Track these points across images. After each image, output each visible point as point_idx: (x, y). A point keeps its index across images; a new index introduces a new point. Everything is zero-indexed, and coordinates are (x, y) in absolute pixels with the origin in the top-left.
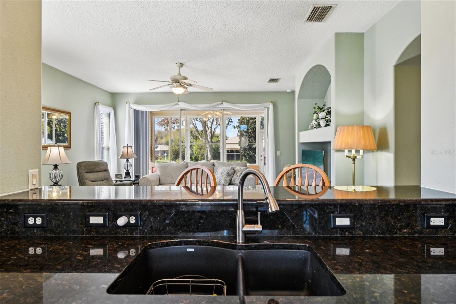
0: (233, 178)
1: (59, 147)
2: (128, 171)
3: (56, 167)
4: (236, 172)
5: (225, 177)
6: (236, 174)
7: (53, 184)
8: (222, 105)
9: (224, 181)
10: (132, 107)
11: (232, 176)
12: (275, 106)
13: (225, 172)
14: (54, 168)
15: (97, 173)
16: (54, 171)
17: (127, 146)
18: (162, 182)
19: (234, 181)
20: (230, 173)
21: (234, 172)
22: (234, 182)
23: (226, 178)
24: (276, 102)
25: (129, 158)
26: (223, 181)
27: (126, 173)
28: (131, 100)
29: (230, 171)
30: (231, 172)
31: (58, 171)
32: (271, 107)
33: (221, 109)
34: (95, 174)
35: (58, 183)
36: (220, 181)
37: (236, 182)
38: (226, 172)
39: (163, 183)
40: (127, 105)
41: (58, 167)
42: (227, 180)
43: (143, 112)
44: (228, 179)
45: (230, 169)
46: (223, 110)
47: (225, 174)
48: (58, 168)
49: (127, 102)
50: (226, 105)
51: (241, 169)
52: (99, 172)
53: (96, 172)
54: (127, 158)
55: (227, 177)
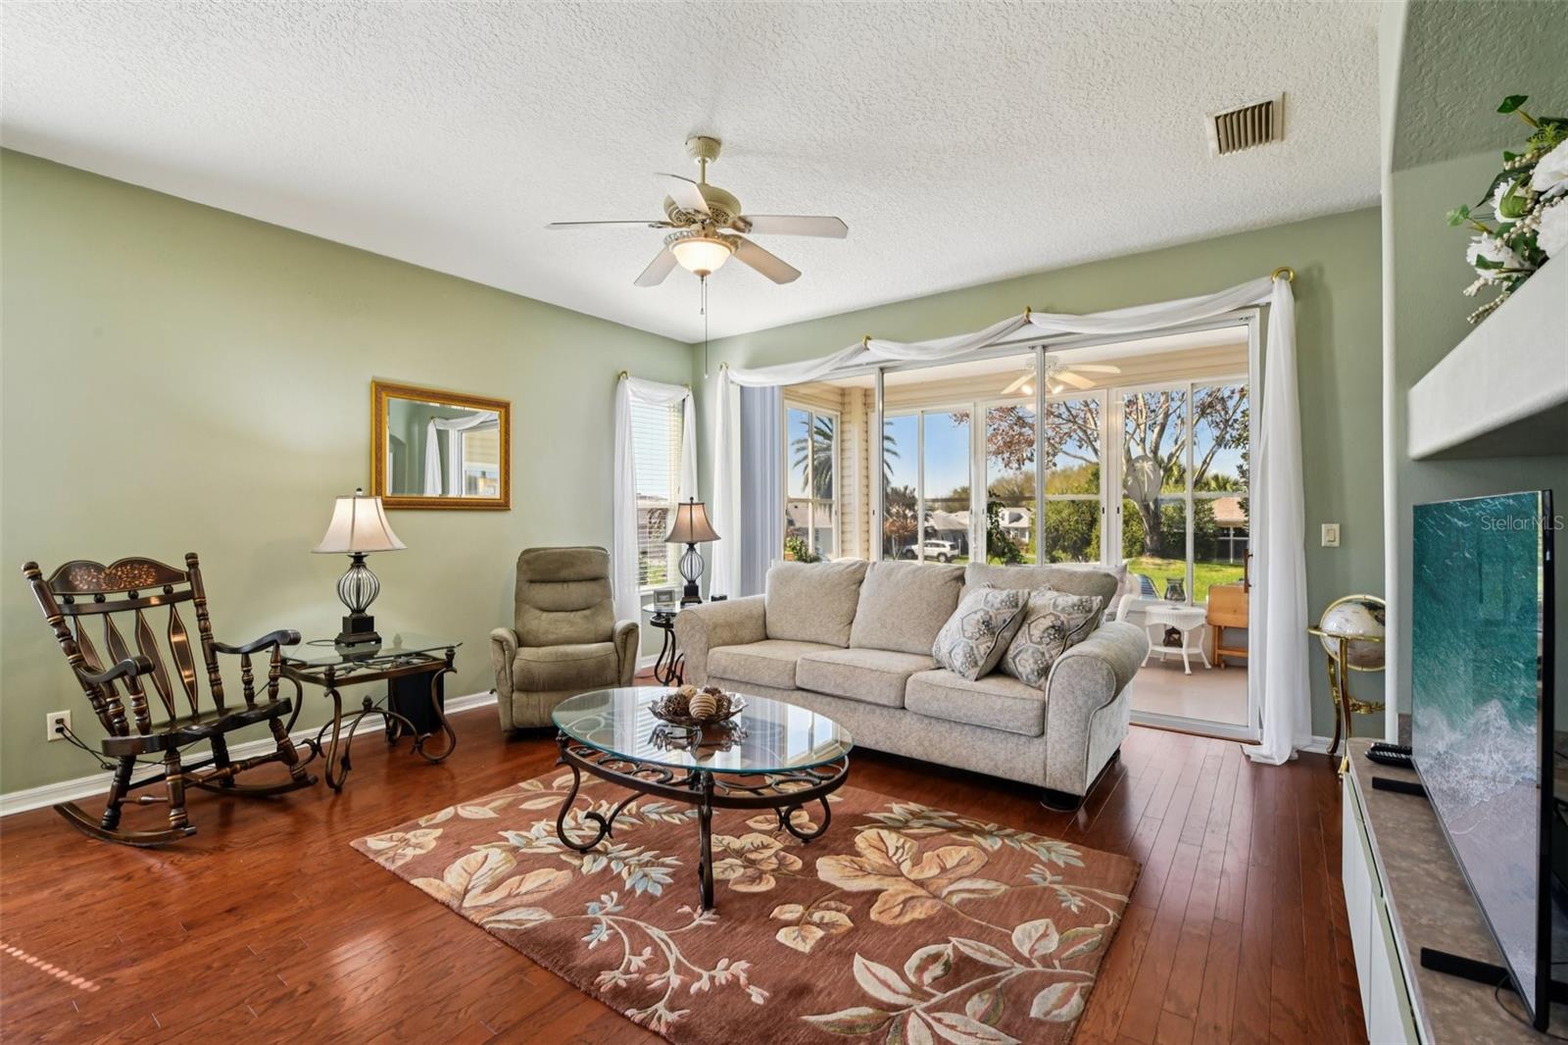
0: (1012, 647)
1: (357, 500)
2: (692, 582)
3: (358, 560)
4: (1033, 618)
5: (971, 638)
6: (1029, 625)
7: (350, 613)
8: (1028, 326)
9: (965, 656)
10: (733, 379)
11: (1007, 634)
12: (1303, 289)
13: (975, 612)
14: (353, 566)
15: (565, 585)
16: (353, 575)
17: (689, 502)
18: (772, 630)
19: (1014, 658)
20: (997, 621)
21: (1023, 615)
22: (1014, 662)
23: (972, 643)
24: (1315, 273)
25: (695, 539)
26: (961, 654)
27: (686, 589)
28: (737, 356)
29: (998, 609)
30: (1000, 618)
31: (363, 574)
32: (1280, 298)
33: (1033, 348)
34: (558, 587)
35: (364, 610)
36: (950, 653)
37: (1020, 669)
38: (979, 616)
39: (779, 635)
40: (722, 373)
41: (365, 559)
42: (976, 652)
43: (763, 389)
44: (984, 647)
45: (1002, 601)
46: (1039, 349)
47: (973, 622)
48: (364, 566)
49: (721, 367)
50: (1044, 324)
51: (1055, 605)
52: (574, 581)
53: (565, 581)
54: (689, 540)
55: (982, 640)
